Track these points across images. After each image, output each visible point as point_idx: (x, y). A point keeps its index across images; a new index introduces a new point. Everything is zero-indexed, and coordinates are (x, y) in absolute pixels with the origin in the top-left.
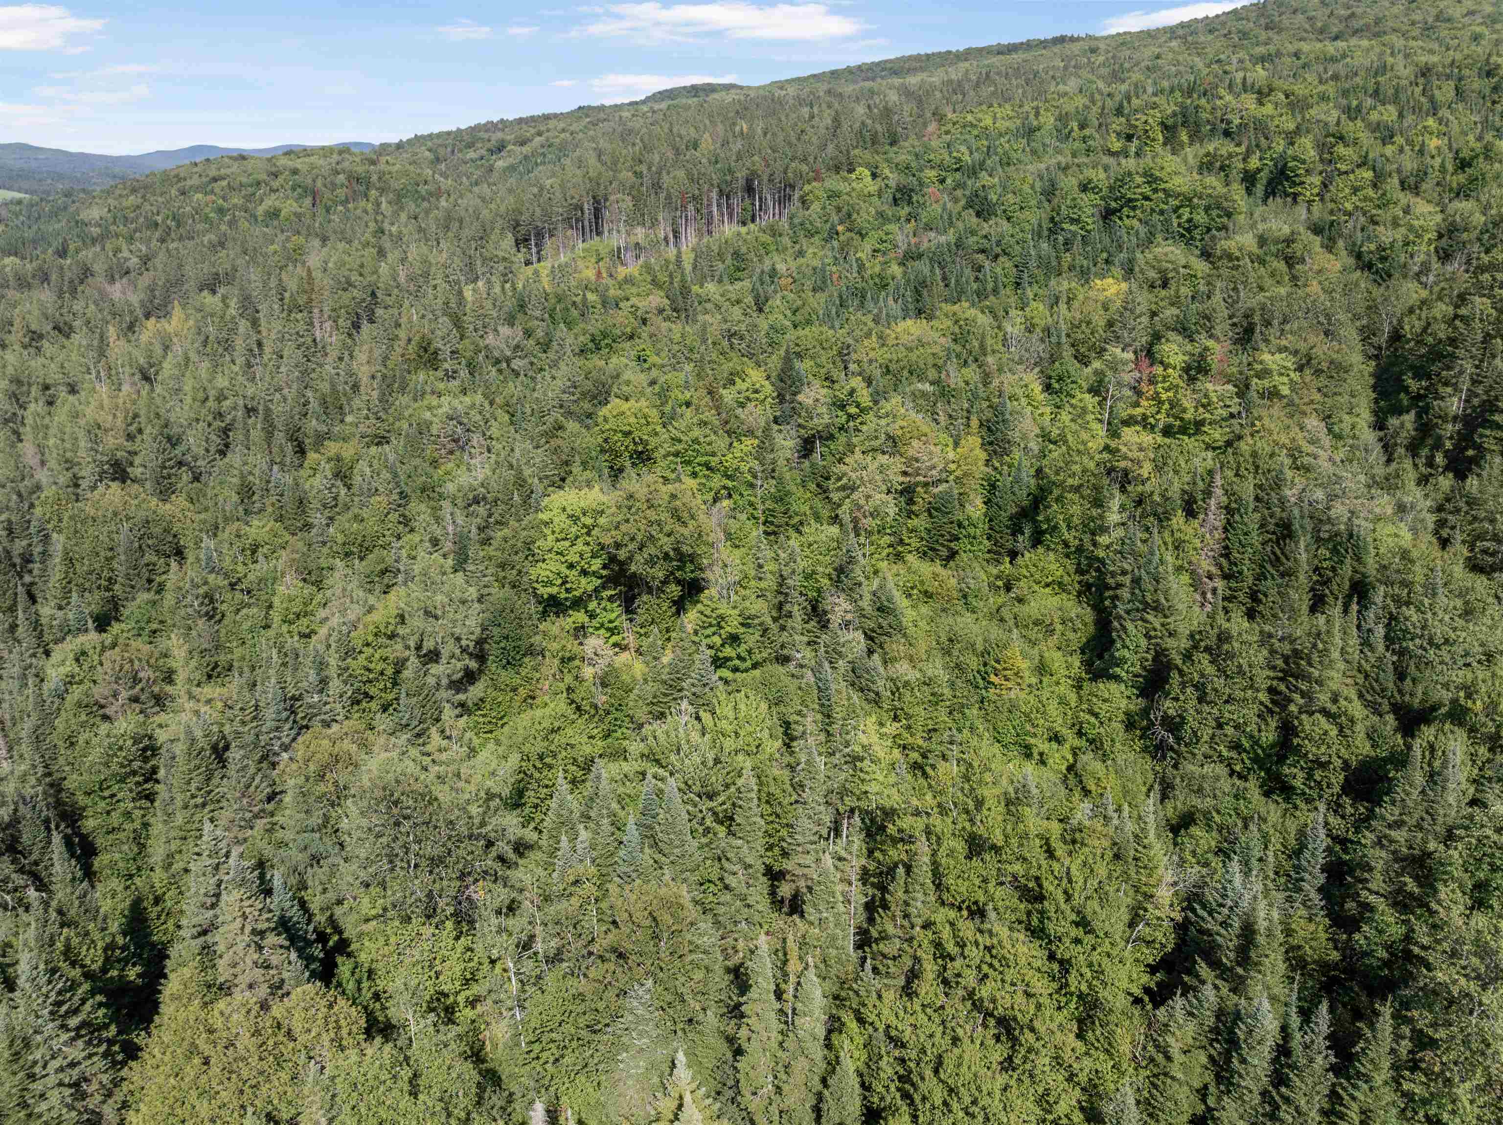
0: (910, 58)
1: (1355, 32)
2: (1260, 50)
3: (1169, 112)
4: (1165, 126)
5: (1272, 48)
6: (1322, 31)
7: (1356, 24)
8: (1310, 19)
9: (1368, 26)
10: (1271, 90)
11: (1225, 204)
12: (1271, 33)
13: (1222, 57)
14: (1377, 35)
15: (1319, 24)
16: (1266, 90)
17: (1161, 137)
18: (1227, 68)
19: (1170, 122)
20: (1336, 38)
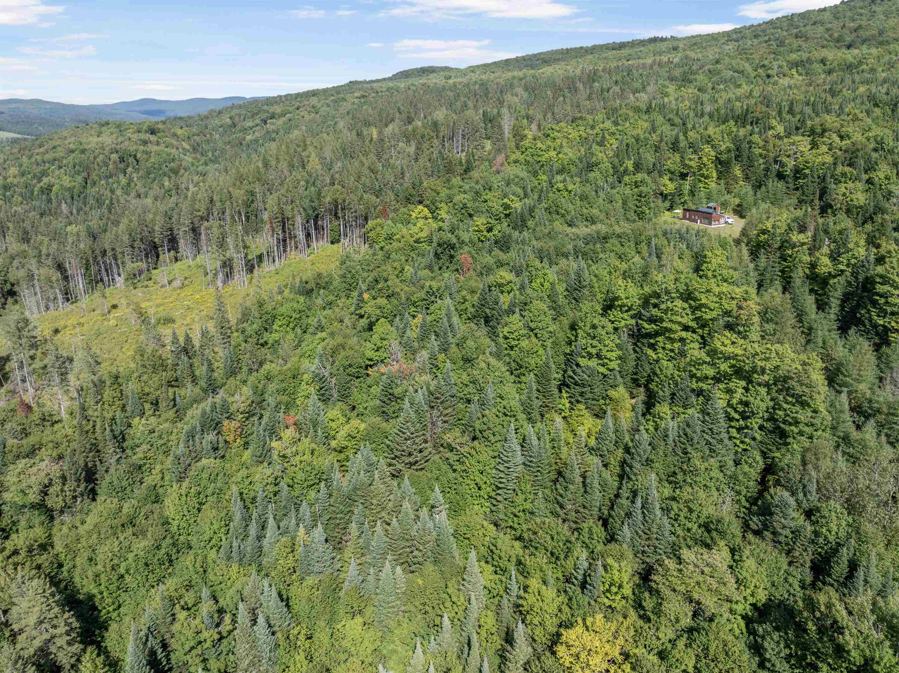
0: (556, 52)
1: (864, 41)
2: (794, 56)
3: (723, 148)
4: (718, 161)
5: (805, 56)
6: (838, 41)
7: (864, 34)
8: (828, 30)
9: (873, 36)
10: (824, 131)
11: (799, 390)
12: (800, 42)
13: (766, 62)
14: (881, 43)
15: (836, 35)
16: (819, 130)
17: (715, 175)
18: (769, 72)
19: (724, 157)
20: (849, 47)
